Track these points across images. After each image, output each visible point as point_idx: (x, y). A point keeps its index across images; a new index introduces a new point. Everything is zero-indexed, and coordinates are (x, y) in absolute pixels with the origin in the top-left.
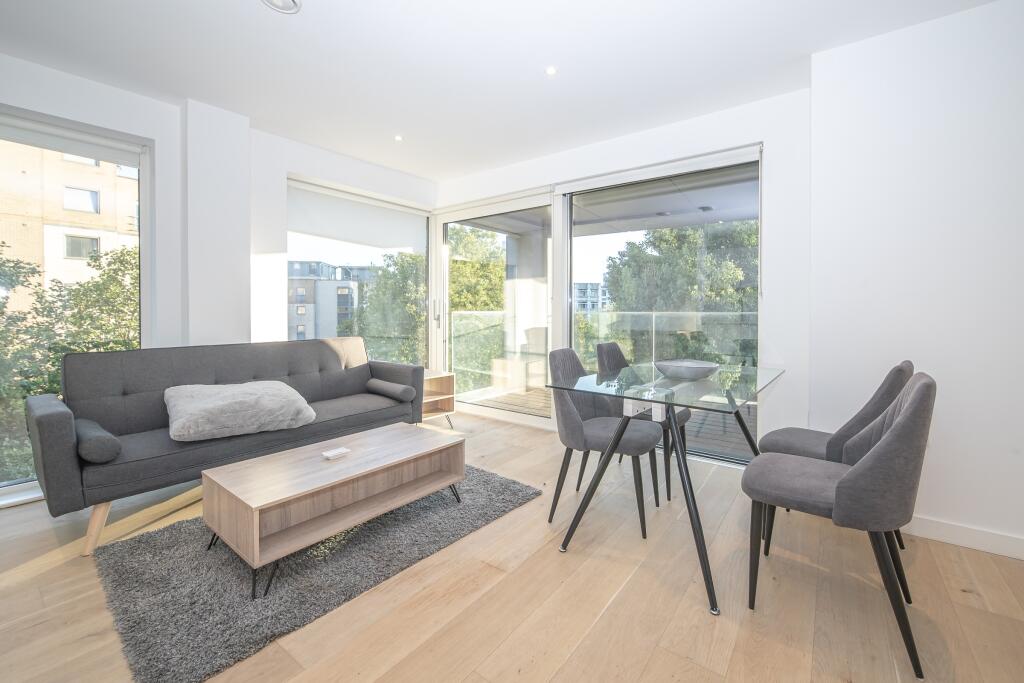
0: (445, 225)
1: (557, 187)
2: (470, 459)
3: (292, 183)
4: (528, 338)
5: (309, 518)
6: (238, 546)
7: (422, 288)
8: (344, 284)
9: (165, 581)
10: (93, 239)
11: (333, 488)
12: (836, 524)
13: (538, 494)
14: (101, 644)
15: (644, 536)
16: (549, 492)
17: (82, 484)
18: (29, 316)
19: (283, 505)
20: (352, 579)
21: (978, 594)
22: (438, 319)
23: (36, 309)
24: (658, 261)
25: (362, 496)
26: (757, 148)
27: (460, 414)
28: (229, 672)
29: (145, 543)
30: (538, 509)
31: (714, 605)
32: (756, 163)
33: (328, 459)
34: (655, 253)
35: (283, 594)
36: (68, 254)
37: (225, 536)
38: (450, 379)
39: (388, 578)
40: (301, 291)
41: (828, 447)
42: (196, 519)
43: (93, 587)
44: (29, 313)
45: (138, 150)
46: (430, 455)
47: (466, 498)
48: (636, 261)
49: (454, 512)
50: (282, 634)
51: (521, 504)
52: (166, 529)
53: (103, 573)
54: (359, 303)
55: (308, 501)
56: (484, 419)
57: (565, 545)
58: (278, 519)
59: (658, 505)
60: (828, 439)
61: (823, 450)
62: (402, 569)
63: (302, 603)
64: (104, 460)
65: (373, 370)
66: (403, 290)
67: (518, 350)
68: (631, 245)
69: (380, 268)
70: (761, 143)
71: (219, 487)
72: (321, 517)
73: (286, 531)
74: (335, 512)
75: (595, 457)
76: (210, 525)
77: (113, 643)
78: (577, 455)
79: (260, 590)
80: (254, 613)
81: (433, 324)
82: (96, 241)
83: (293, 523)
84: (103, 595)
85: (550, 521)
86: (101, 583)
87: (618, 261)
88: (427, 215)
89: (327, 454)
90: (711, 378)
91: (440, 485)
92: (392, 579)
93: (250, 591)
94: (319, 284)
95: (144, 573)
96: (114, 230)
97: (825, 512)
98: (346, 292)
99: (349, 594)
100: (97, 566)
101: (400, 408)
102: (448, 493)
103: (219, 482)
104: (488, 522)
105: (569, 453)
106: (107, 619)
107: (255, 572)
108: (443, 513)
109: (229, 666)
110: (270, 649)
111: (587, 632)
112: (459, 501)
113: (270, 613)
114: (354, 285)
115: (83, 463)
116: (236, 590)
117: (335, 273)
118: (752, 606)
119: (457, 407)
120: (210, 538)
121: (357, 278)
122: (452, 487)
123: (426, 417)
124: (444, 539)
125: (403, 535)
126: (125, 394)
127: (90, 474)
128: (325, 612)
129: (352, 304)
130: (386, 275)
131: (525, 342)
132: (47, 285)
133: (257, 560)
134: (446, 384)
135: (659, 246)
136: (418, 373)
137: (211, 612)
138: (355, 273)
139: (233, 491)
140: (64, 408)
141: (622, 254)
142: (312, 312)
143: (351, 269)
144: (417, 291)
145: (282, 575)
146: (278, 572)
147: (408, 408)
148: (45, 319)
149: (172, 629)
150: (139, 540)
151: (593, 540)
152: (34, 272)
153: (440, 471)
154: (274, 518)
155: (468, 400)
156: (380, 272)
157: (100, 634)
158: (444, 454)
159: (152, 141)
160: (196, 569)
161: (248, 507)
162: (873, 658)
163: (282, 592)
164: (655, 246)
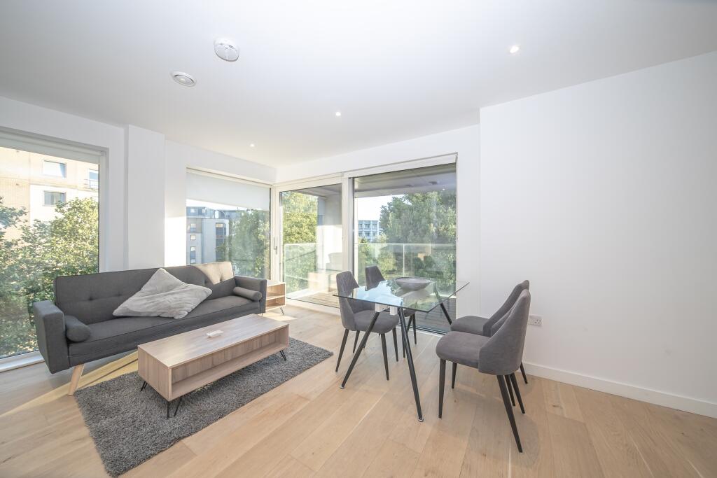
0: (281, 193)
1: (345, 174)
2: (292, 334)
3: (189, 171)
4: (330, 260)
5: (199, 371)
6: (159, 389)
7: (267, 225)
8: (221, 220)
9: (117, 409)
10: (61, 194)
11: (213, 354)
12: (480, 371)
13: (331, 354)
14: (83, 445)
15: (388, 379)
16: (337, 354)
17: (68, 354)
18: (19, 242)
19: (185, 365)
20: (223, 406)
21: (561, 408)
22: (276, 249)
23: (24, 238)
24: (411, 209)
25: (229, 358)
26: (454, 156)
27: (289, 306)
28: (155, 459)
29: (104, 387)
30: (330, 363)
31: (420, 416)
32: (455, 164)
33: (210, 337)
34: (410, 204)
35: (185, 415)
36: (45, 203)
37: (151, 383)
38: (283, 286)
39: (243, 405)
40: (193, 225)
41: (484, 328)
42: (133, 373)
43: (76, 414)
44: (19, 240)
45: (98, 154)
46: (269, 334)
47: (289, 358)
48: (398, 209)
49: (283, 366)
50: (184, 437)
51: (321, 361)
52: (115, 379)
53: (81, 405)
54: (230, 233)
55: (199, 363)
56: (303, 309)
57: (343, 385)
58: (182, 373)
59: (397, 360)
60: (485, 322)
61: (481, 329)
62: (252, 400)
63: (195, 420)
64: (81, 339)
65: (237, 282)
66: (257, 226)
67: (325, 268)
68: (395, 199)
69: (243, 211)
70: (457, 153)
71: (148, 355)
72: (205, 371)
73: (186, 379)
74: (214, 367)
75: (362, 334)
76: (142, 377)
77: (90, 444)
78: (352, 334)
79: (172, 413)
80: (169, 426)
81: (273, 251)
82: (63, 194)
83: (190, 374)
84: (82, 418)
85: (337, 371)
86: (80, 410)
87: (387, 208)
88: (270, 187)
89: (209, 334)
90: (426, 289)
91: (275, 351)
92: (246, 406)
93: (166, 414)
94: (204, 221)
95: (104, 405)
96: (75, 188)
97: (475, 365)
98: (221, 226)
99: (222, 415)
100: (77, 402)
101: (253, 305)
102: (279, 355)
103: (148, 352)
104: (301, 372)
105: (347, 332)
106: (85, 431)
107: (169, 403)
108: (276, 367)
109: (155, 455)
110: (178, 445)
111: (351, 433)
112: (285, 360)
113: (177, 426)
114: (227, 222)
115: (69, 342)
116: (158, 413)
117: (214, 214)
118: (440, 416)
119: (287, 302)
120: (142, 384)
121: (229, 217)
122: (281, 352)
123: (267, 309)
124: (275, 383)
125: (252, 381)
126: (91, 299)
127: (73, 348)
128: (208, 425)
129: (225, 233)
130: (246, 216)
131: (329, 262)
132: (31, 223)
133: (170, 397)
134: (280, 289)
135: (411, 199)
136: (263, 284)
137: (144, 426)
138: (226, 214)
139: (156, 357)
140: (57, 310)
141: (389, 204)
142: (200, 239)
143: (225, 211)
144: (265, 227)
145: (184, 404)
146: (181, 403)
147: (258, 304)
148: (30, 244)
149: (122, 435)
150: (101, 386)
151: (359, 382)
152: (22, 213)
153: (275, 342)
154: (179, 373)
155: (294, 297)
156: (243, 214)
157: (82, 439)
158: (277, 333)
159: (107, 149)
160: (135, 402)
161: (165, 367)
162: (499, 442)
163: (184, 414)
164: (410, 200)
